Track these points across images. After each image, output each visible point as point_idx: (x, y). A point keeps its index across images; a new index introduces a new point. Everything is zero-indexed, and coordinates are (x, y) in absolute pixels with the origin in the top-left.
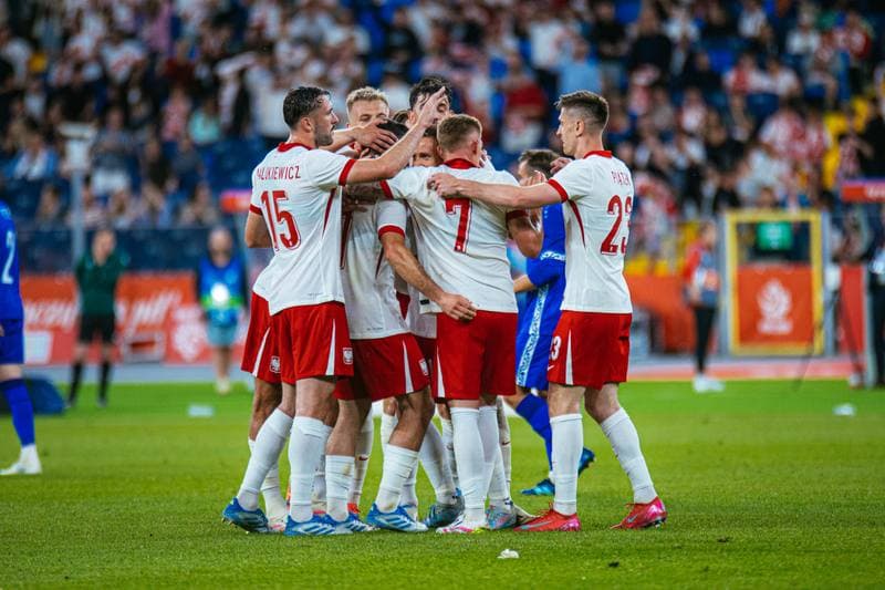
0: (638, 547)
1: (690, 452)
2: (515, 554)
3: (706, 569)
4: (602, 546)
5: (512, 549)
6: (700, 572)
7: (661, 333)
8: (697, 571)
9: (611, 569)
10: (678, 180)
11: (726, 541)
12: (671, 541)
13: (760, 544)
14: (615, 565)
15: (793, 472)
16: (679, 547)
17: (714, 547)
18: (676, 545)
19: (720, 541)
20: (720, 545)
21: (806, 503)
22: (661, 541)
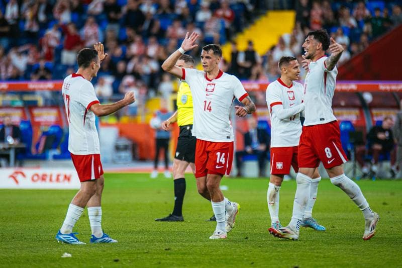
0: (128, 252)
1: (151, 207)
2: (69, 255)
3: (160, 263)
4: (111, 252)
5: (68, 253)
6: (157, 264)
7: (138, 151)
8: (155, 264)
9: (115, 263)
10: (146, 80)
11: (169, 249)
12: (143, 249)
13: (184, 251)
14: (117, 261)
15: (199, 217)
16: (147, 253)
17: (163, 252)
18: (146, 251)
19: (166, 250)
20: (166, 251)
21: (205, 232)
22: (138, 250)
